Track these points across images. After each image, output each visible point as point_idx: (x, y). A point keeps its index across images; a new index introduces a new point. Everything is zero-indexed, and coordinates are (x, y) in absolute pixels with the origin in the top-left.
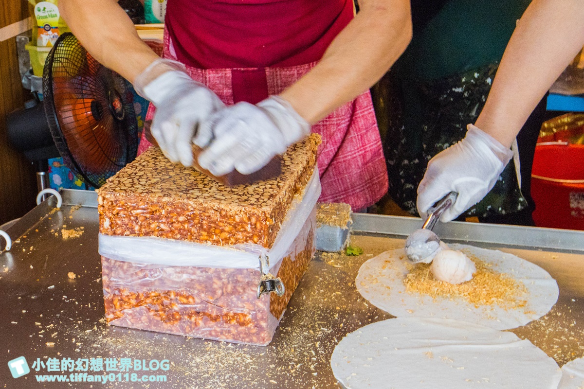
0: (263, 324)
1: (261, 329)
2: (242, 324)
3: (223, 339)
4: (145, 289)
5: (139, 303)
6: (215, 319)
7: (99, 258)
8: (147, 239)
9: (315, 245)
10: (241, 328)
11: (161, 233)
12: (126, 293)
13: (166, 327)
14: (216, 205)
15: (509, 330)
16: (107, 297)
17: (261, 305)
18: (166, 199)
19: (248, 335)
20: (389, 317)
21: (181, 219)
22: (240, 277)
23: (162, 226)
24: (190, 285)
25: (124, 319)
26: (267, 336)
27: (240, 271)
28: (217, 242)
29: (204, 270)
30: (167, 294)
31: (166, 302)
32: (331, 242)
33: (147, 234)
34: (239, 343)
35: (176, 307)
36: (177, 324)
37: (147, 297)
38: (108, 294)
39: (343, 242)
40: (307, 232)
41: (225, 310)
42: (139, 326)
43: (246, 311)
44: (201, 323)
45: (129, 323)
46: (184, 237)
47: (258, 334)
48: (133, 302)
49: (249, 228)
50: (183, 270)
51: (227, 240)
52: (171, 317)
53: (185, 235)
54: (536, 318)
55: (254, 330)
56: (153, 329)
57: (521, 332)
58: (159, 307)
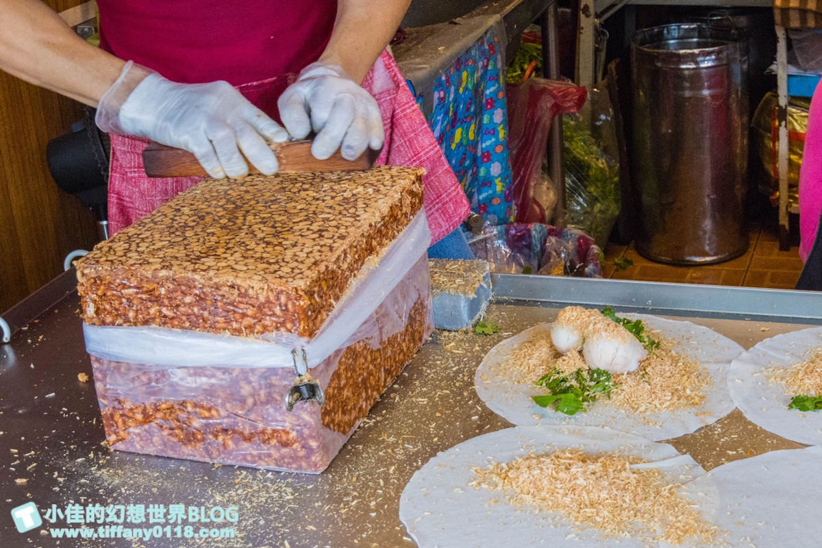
0: (314, 444)
1: (310, 451)
2: (285, 444)
3: (262, 466)
4: (152, 399)
5: (147, 418)
6: (248, 439)
7: (89, 356)
8: (144, 331)
10: (284, 451)
11: (165, 321)
12: (128, 405)
13: (187, 451)
14: (230, 279)
15: (668, 442)
16: (105, 411)
17: (306, 417)
18: (163, 273)
19: (295, 459)
20: (507, 425)
21: (188, 299)
22: (274, 380)
23: (164, 310)
24: (210, 392)
25: (132, 443)
26: (320, 461)
27: (272, 371)
28: (238, 332)
29: (225, 370)
30: (183, 404)
31: (183, 416)
32: (455, 318)
33: (146, 322)
34: (284, 469)
35: (197, 423)
36: (200, 446)
37: (157, 410)
38: (105, 407)
39: (471, 316)
41: (261, 426)
42: (151, 450)
43: (288, 425)
44: (230, 443)
45: (138, 447)
46: (194, 326)
47: (307, 457)
48: (139, 417)
49: (277, 310)
50: (198, 371)
51: (250, 328)
52: (190, 438)
53: (195, 324)
54: (711, 421)
55: (302, 453)
56: (171, 454)
57: (681, 444)
58: (174, 424)
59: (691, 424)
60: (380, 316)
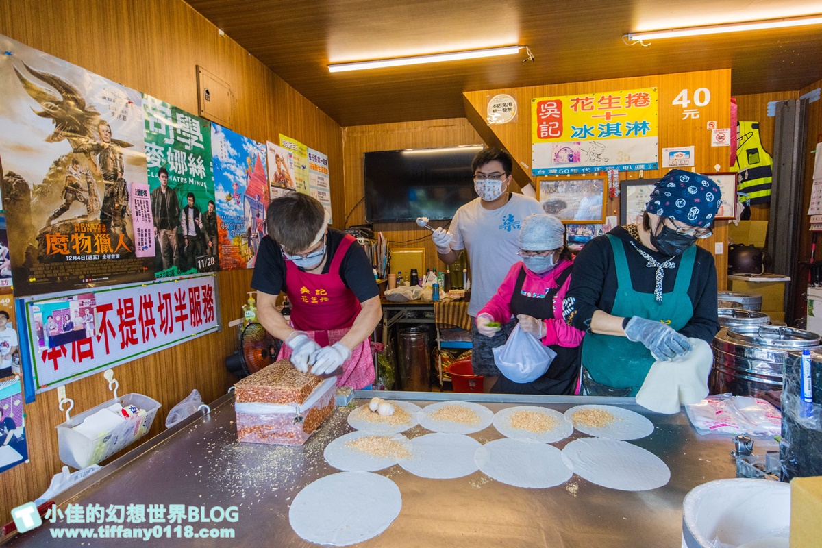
0: (300, 436)
1: (299, 438)
2: (292, 437)
3: (284, 444)
4: (253, 425)
5: (251, 431)
6: (281, 436)
7: (235, 413)
8: (253, 403)
9: (335, 404)
10: (292, 439)
11: (260, 401)
12: (246, 427)
13: (262, 441)
14: (280, 387)
15: (400, 433)
16: (238, 429)
17: (299, 428)
18: (261, 386)
19: (294, 441)
20: (356, 430)
21: (267, 394)
22: (290, 417)
23: (260, 398)
24: (271, 422)
25: (246, 439)
26: (302, 441)
27: (290, 414)
28: (281, 403)
29: (276, 415)
30: (262, 426)
31: (262, 429)
32: (343, 403)
33: (254, 401)
34: (291, 445)
35: (266, 432)
36: (266, 439)
37: (254, 428)
38: (239, 428)
39: (347, 402)
40: (329, 399)
41: (285, 431)
42: (251, 441)
43: (293, 431)
44: (276, 438)
45: (247, 441)
46: (268, 402)
47: (298, 440)
48: (249, 431)
49: (292, 396)
50: (268, 415)
51: (284, 402)
52: (264, 436)
53: (268, 401)
54: (412, 427)
55: (297, 439)
56: (257, 442)
57: (403, 433)
58: (259, 432)
59: (406, 428)
60: (321, 400)
